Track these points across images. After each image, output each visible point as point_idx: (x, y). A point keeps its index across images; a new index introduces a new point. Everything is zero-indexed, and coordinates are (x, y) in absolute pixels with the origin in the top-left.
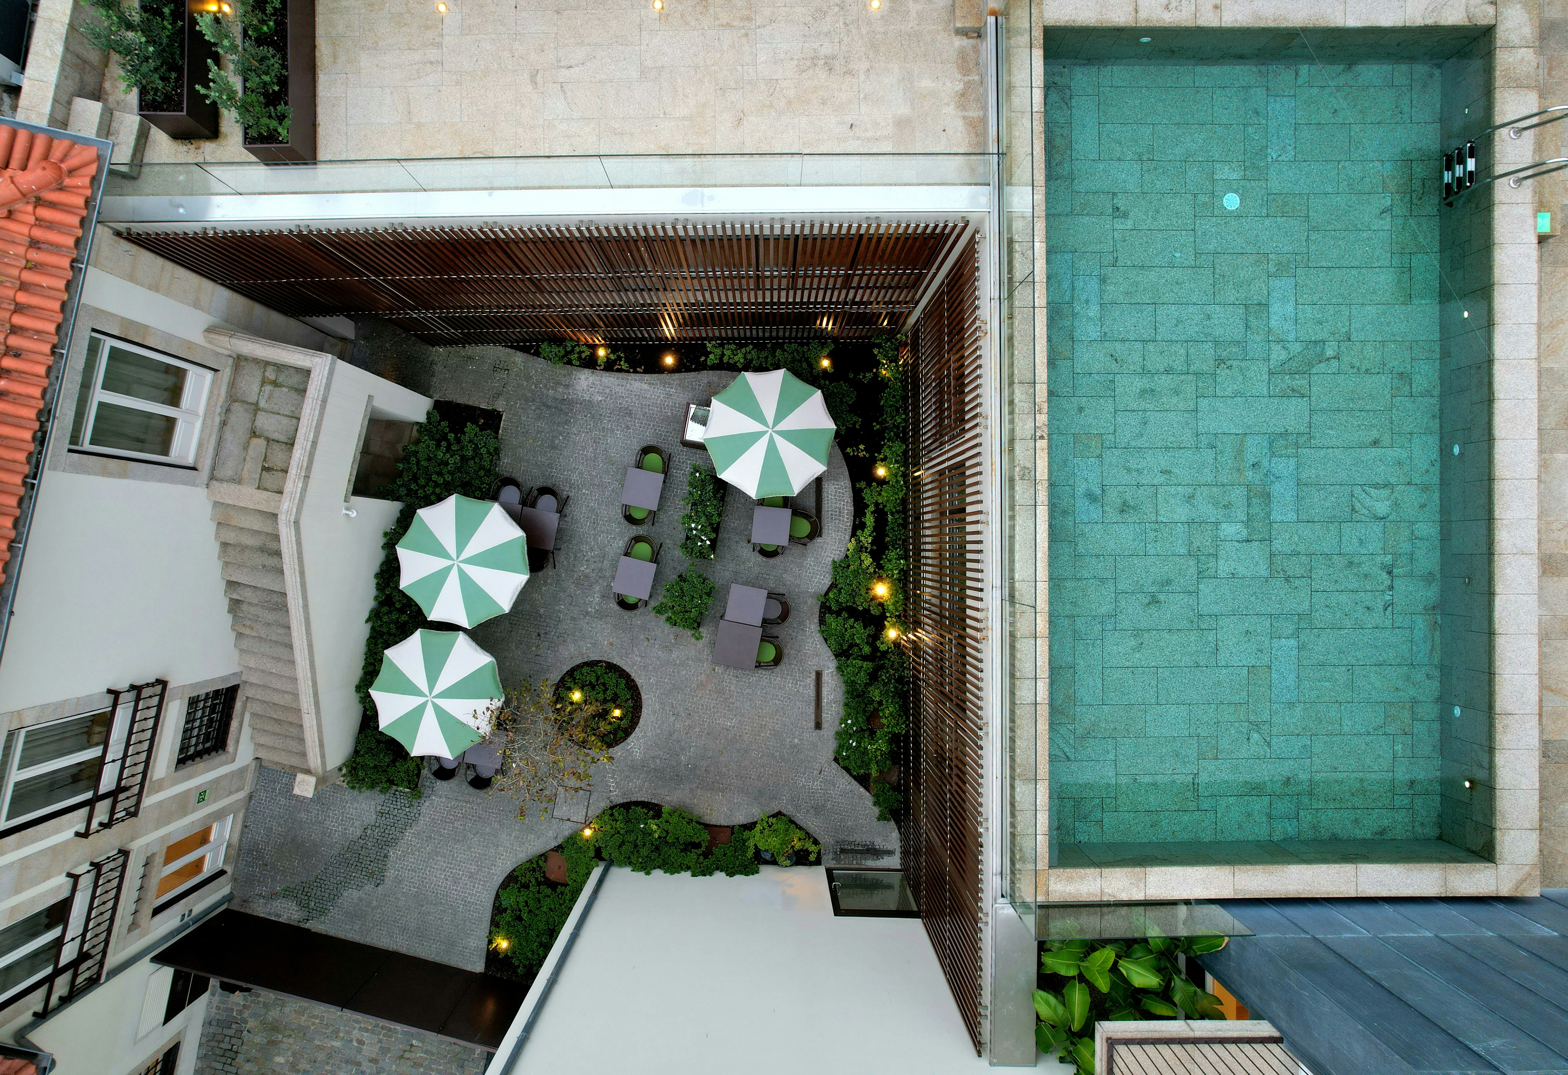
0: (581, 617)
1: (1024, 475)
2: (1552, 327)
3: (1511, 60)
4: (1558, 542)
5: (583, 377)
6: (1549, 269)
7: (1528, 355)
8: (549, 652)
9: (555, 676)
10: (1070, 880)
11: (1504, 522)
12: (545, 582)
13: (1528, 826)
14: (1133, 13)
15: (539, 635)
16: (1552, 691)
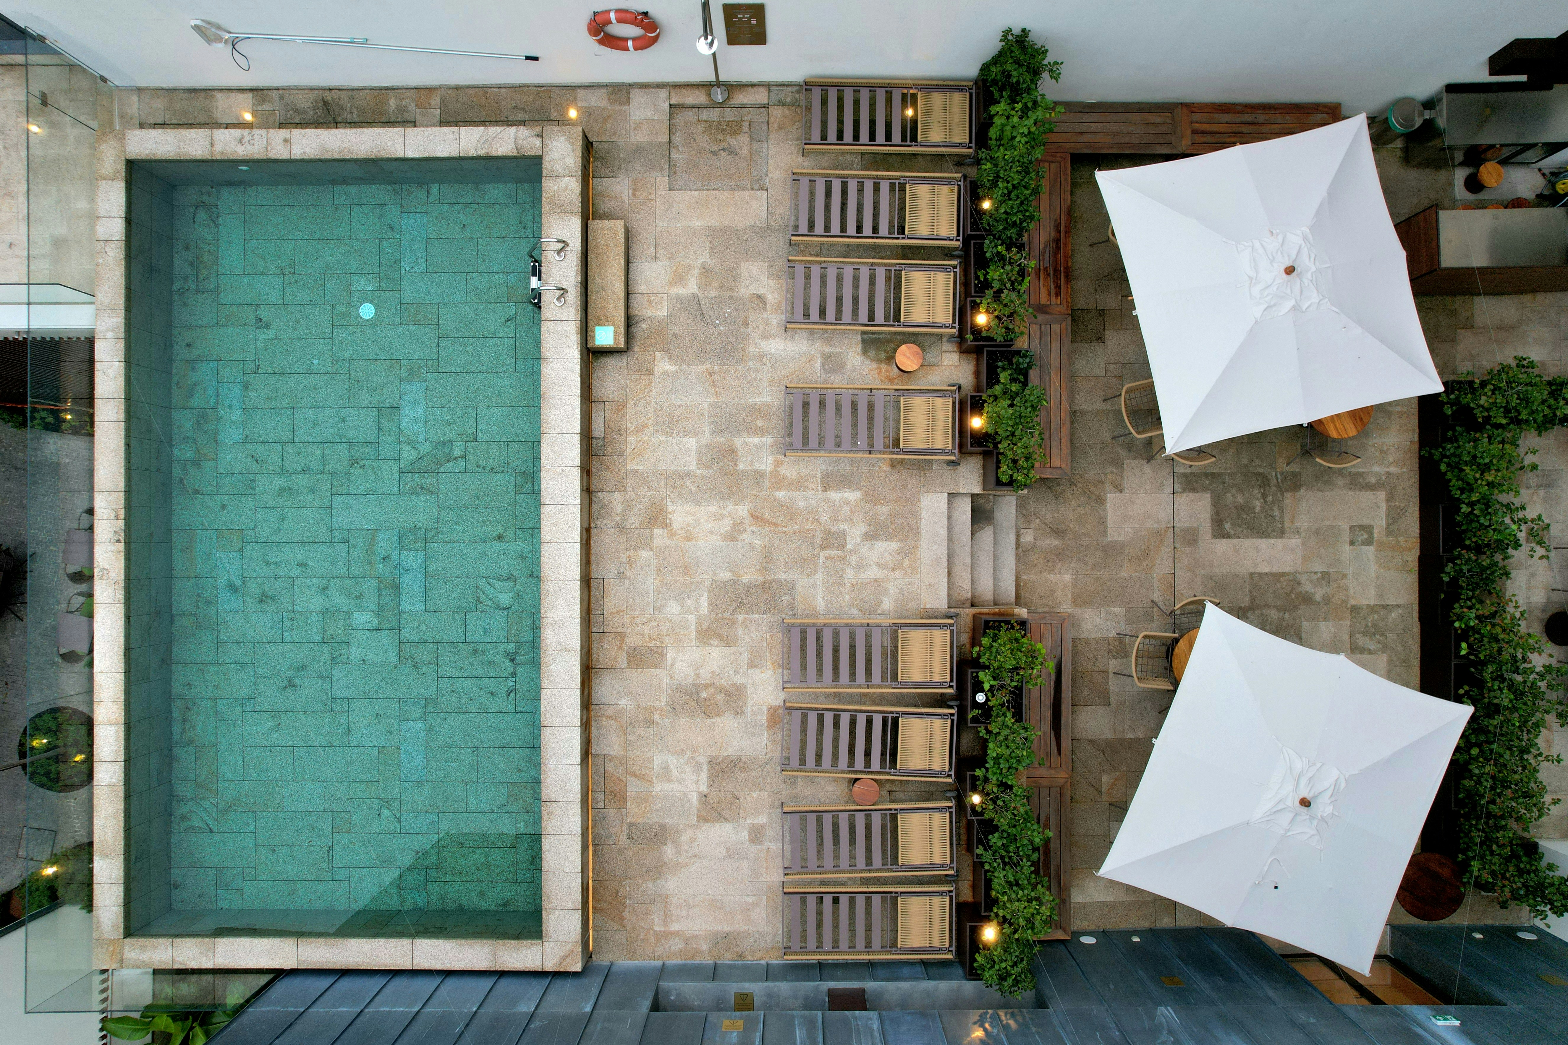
0: (49, 666)
1: (103, 575)
2: (638, 431)
3: (556, 187)
4: (642, 635)
5: (51, 441)
6: (634, 377)
7: (571, 463)
8: (16, 700)
9: (21, 723)
10: (143, 949)
11: (549, 620)
12: (13, 633)
13: (570, 905)
14: (209, 147)
15: (7, 684)
16: (636, 776)
